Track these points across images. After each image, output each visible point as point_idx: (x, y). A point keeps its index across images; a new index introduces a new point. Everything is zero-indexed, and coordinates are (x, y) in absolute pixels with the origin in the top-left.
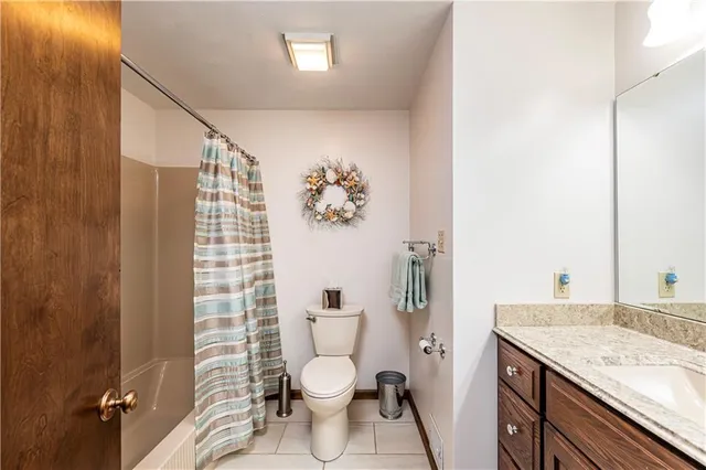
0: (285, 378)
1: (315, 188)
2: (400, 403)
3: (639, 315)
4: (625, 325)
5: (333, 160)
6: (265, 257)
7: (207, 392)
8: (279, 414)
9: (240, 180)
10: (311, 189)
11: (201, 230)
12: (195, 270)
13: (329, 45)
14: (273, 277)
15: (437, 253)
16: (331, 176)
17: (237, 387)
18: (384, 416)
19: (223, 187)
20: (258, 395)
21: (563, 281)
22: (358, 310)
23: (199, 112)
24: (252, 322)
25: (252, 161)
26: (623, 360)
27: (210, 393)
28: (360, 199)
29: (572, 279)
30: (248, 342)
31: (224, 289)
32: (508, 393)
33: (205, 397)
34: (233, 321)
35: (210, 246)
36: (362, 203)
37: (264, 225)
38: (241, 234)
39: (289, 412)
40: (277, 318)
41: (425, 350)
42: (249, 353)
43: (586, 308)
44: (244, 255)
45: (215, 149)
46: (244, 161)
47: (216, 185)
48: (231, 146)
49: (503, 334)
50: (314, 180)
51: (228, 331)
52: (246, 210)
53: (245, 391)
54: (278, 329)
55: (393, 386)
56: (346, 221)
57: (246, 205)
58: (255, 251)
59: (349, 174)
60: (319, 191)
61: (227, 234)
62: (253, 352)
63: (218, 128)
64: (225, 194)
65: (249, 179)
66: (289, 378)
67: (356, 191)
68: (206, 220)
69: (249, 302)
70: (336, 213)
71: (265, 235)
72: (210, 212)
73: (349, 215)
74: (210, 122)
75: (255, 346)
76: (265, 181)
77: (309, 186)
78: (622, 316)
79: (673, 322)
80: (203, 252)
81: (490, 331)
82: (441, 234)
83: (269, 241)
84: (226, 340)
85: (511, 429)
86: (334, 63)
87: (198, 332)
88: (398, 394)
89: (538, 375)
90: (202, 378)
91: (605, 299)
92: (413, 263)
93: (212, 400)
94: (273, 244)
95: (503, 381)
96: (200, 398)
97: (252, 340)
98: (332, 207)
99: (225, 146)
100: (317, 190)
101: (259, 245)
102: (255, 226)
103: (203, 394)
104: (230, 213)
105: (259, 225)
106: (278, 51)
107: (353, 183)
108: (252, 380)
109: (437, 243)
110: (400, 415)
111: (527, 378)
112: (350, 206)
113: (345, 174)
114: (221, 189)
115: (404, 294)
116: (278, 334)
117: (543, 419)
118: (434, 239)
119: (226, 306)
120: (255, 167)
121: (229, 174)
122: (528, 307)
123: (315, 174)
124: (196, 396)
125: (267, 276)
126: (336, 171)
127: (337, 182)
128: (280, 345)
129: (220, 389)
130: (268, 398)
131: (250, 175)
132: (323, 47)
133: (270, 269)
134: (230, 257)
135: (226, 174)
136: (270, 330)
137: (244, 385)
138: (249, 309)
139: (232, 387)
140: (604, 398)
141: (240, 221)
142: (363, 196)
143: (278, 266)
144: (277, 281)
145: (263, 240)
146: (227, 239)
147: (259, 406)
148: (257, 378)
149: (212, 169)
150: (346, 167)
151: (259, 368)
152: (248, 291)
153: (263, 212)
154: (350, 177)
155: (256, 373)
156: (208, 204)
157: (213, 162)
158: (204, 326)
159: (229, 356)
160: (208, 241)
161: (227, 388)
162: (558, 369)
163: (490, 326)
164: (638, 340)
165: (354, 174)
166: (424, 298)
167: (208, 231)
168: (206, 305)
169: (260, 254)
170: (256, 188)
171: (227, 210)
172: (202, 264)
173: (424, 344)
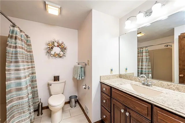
0: (40, 104)
1: (50, 47)
2: (76, 103)
3: (123, 76)
4: (121, 78)
5: (57, 40)
6: (32, 67)
7: (11, 115)
8: (38, 115)
9: (24, 42)
10: (49, 47)
11: (9, 58)
12: (6, 72)
13: (60, 9)
14: (35, 73)
15: (87, 65)
16: (56, 44)
17: (24, 110)
18: (72, 107)
19: (18, 44)
20: (32, 111)
21: (112, 70)
22: (64, 81)
23: (9, 17)
24: (29, 88)
25: (27, 36)
26: (123, 84)
27: (13, 115)
28: (65, 51)
29: (113, 70)
30: (28, 95)
31: (19, 78)
32: (103, 94)
33: (10, 117)
34: (23, 89)
35: (12, 64)
36: (65, 52)
37: (32, 57)
38: (25, 60)
39: (42, 114)
40: (37, 86)
41: (85, 88)
42: (29, 98)
43: (115, 75)
44: (26, 67)
45: (15, 31)
46: (25, 36)
47: (16, 43)
48: (21, 31)
49: (102, 82)
50: (50, 45)
51: (20, 92)
52: (26, 52)
53: (27, 111)
54: (37, 89)
55: (74, 99)
56: (61, 57)
57: (26, 50)
58: (29, 65)
59: (61, 44)
60: (52, 48)
61: (20, 60)
62: (30, 98)
63: (16, 24)
64: (19, 46)
65: (27, 42)
66: (42, 104)
67: (63, 49)
68: (11, 55)
69: (28, 82)
70: (57, 54)
71: (32, 60)
72: (12, 52)
73: (61, 55)
74: (13, 22)
75: (30, 96)
76: (32, 43)
77: (49, 46)
78: (121, 76)
79: (128, 76)
80: (9, 66)
81: (99, 82)
82: (88, 61)
83: (34, 62)
84: (20, 95)
85: (104, 101)
86: (60, 14)
87: (8, 94)
88: (75, 101)
89: (110, 89)
90: (9, 110)
91: (118, 73)
92: (81, 68)
93: (13, 117)
94: (35, 63)
95: (102, 91)
96: (8, 117)
97: (29, 94)
98: (56, 53)
99: (19, 31)
100: (51, 48)
101: (30, 64)
102: (28, 57)
103: (10, 115)
104: (21, 53)
105: (30, 57)
106: (42, 6)
107: (63, 47)
108: (30, 107)
109: (87, 63)
110: (76, 106)
111: (108, 90)
112: (62, 53)
113: (60, 44)
114: (17, 45)
115: (79, 75)
116: (37, 91)
117: (111, 97)
118: (87, 62)
119: (20, 84)
120: (29, 39)
121: (21, 40)
122: (106, 76)
123: (51, 43)
124: (7, 117)
125: (33, 73)
126: (58, 43)
127: (58, 46)
128: (38, 94)
129: (17, 112)
130: (35, 111)
131: (27, 41)
132: (58, 9)
133: (34, 71)
134: (21, 67)
135: (20, 40)
136: (34, 90)
137: (27, 109)
138: (28, 84)
139: (22, 111)
140: (123, 90)
141: (24, 56)
142: (65, 50)
143: (37, 70)
144: (37, 75)
145: (31, 62)
146: (20, 61)
147: (32, 114)
148: (31, 106)
149: (14, 38)
150: (60, 42)
151: (32, 102)
152: (27, 78)
153: (31, 53)
154: (62, 45)
155: (31, 104)
156: (12, 49)
157: (14, 35)
158: (10, 92)
159: (21, 101)
160: (11, 62)
161: (20, 111)
162: (114, 87)
163: (99, 81)
164: (124, 80)
165: (63, 44)
166: (83, 76)
167: (12, 59)
168: (11, 84)
169: (30, 66)
170: (29, 45)
171: (20, 52)
172: (9, 70)
173: (84, 87)
